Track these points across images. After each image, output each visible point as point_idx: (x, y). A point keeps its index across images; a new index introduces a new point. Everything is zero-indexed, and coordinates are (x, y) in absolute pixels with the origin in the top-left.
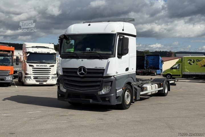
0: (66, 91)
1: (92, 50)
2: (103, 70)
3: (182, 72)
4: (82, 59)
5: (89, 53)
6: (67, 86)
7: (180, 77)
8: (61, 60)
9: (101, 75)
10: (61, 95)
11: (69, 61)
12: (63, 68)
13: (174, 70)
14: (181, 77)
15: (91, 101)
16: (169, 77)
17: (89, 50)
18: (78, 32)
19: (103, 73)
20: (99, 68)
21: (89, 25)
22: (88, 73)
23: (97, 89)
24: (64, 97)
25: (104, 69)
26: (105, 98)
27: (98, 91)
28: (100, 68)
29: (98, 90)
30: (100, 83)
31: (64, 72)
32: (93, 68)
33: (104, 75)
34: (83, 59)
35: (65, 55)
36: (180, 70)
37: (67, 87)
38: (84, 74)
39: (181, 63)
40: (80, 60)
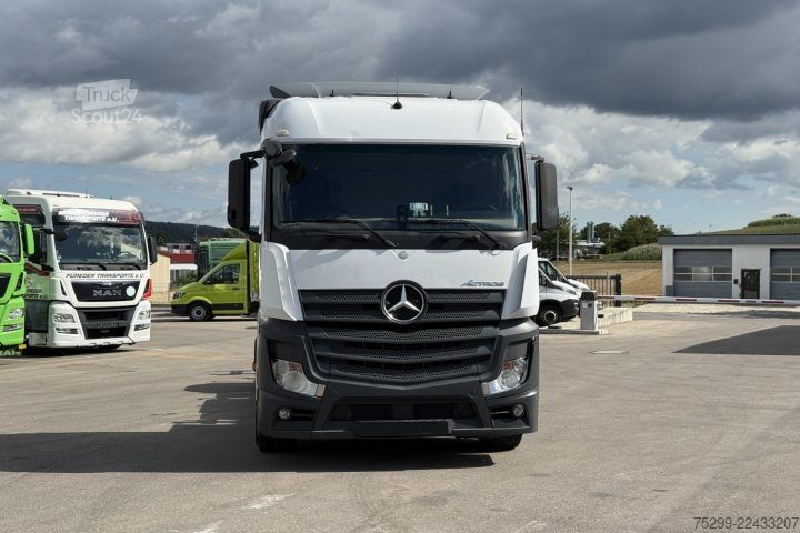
0: (321, 393)
1: (439, 210)
2: (499, 294)
3: (249, 292)
4: (400, 251)
5: (427, 222)
6: (327, 371)
7: (241, 311)
8: (288, 254)
9: (491, 314)
10: (294, 410)
11: (334, 257)
12: (302, 293)
13: (217, 286)
14: (246, 311)
15: (452, 425)
16: (198, 313)
17: (427, 212)
18: (355, 133)
19: (498, 307)
20: (482, 287)
21: (397, 106)
22: (433, 308)
23: (478, 374)
24: (311, 419)
25: (503, 292)
26: (510, 407)
27: (480, 382)
28: (486, 287)
29: (483, 377)
30: (492, 349)
31: (306, 307)
32: (457, 286)
33: (506, 315)
34: (408, 251)
35: (308, 234)
36: (242, 285)
37: (328, 376)
38: (416, 313)
39: (245, 261)
40: (394, 253)
